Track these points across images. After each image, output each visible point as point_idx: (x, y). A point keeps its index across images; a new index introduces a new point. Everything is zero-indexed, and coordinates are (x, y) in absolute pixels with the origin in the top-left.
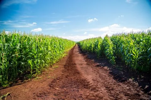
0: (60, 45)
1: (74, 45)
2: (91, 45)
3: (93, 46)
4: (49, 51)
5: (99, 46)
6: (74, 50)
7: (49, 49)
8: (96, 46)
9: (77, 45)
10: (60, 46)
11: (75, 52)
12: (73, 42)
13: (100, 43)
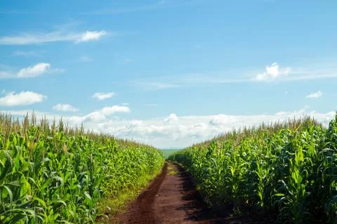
0: (77, 170)
1: (158, 171)
2: (254, 166)
3: (263, 174)
4: (23, 207)
5: (296, 175)
6: (159, 198)
7: (27, 196)
8: (282, 171)
9: (172, 171)
10: (80, 178)
11: (164, 210)
12: (150, 153)
13: (299, 157)
